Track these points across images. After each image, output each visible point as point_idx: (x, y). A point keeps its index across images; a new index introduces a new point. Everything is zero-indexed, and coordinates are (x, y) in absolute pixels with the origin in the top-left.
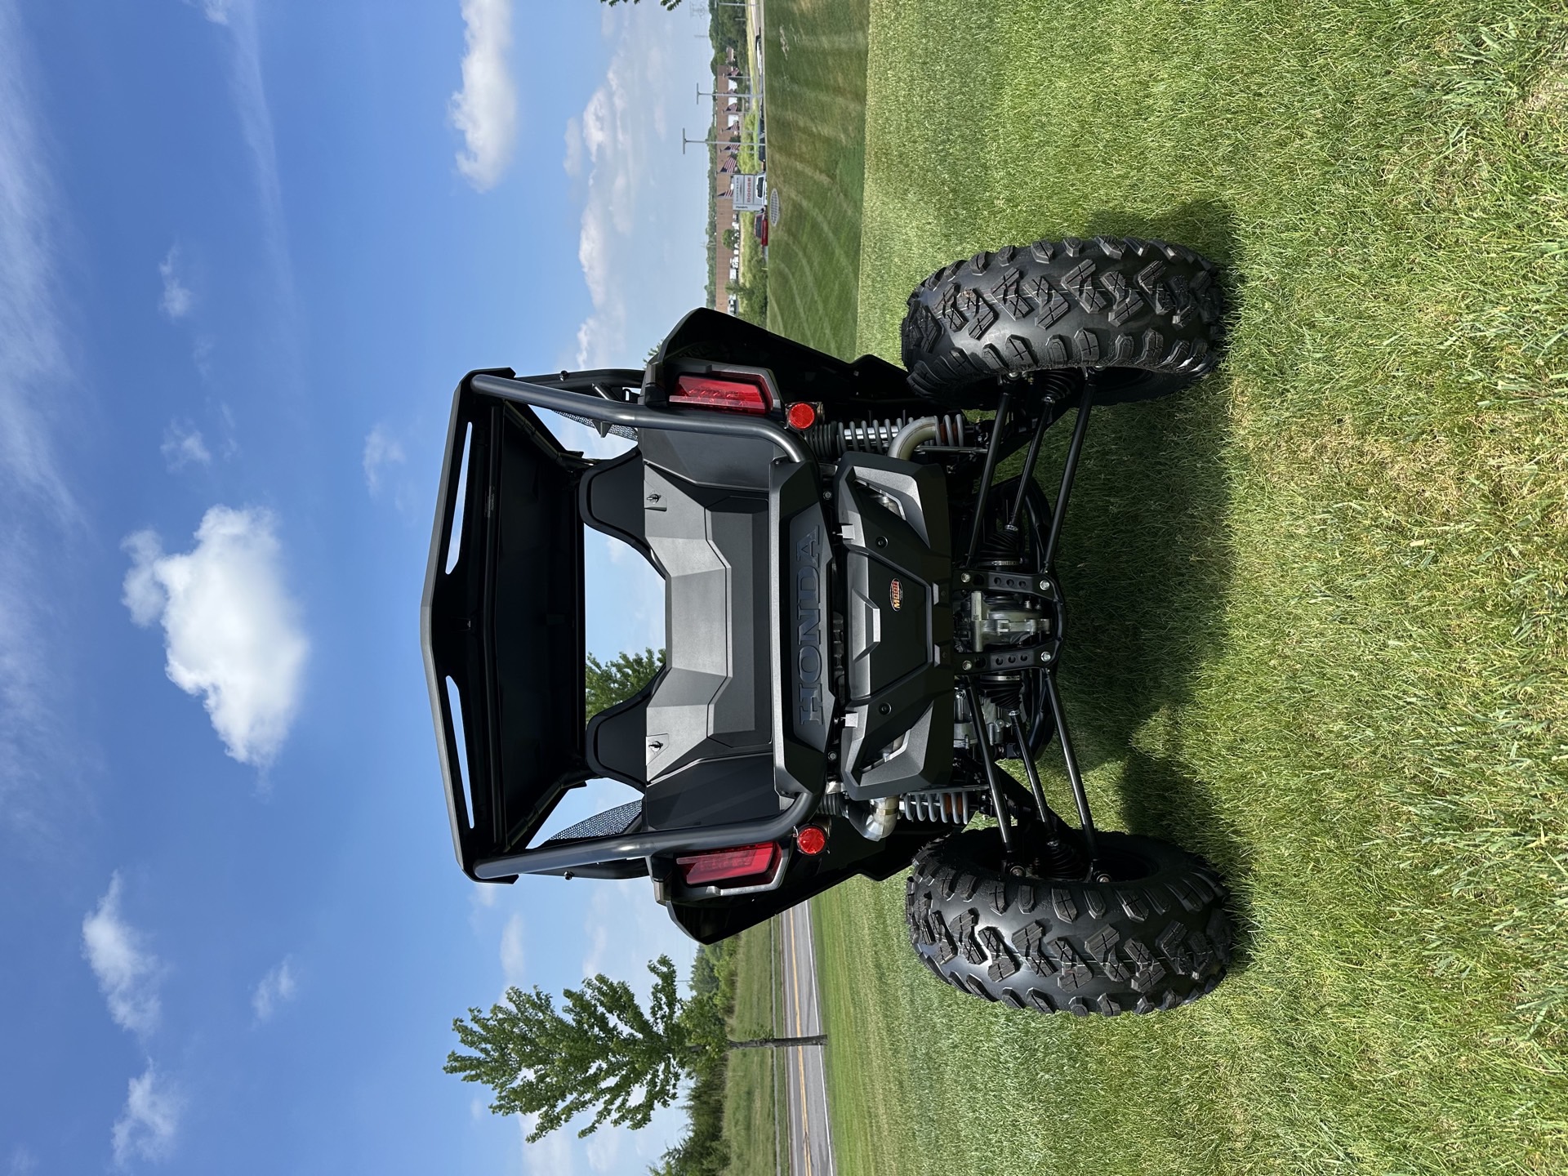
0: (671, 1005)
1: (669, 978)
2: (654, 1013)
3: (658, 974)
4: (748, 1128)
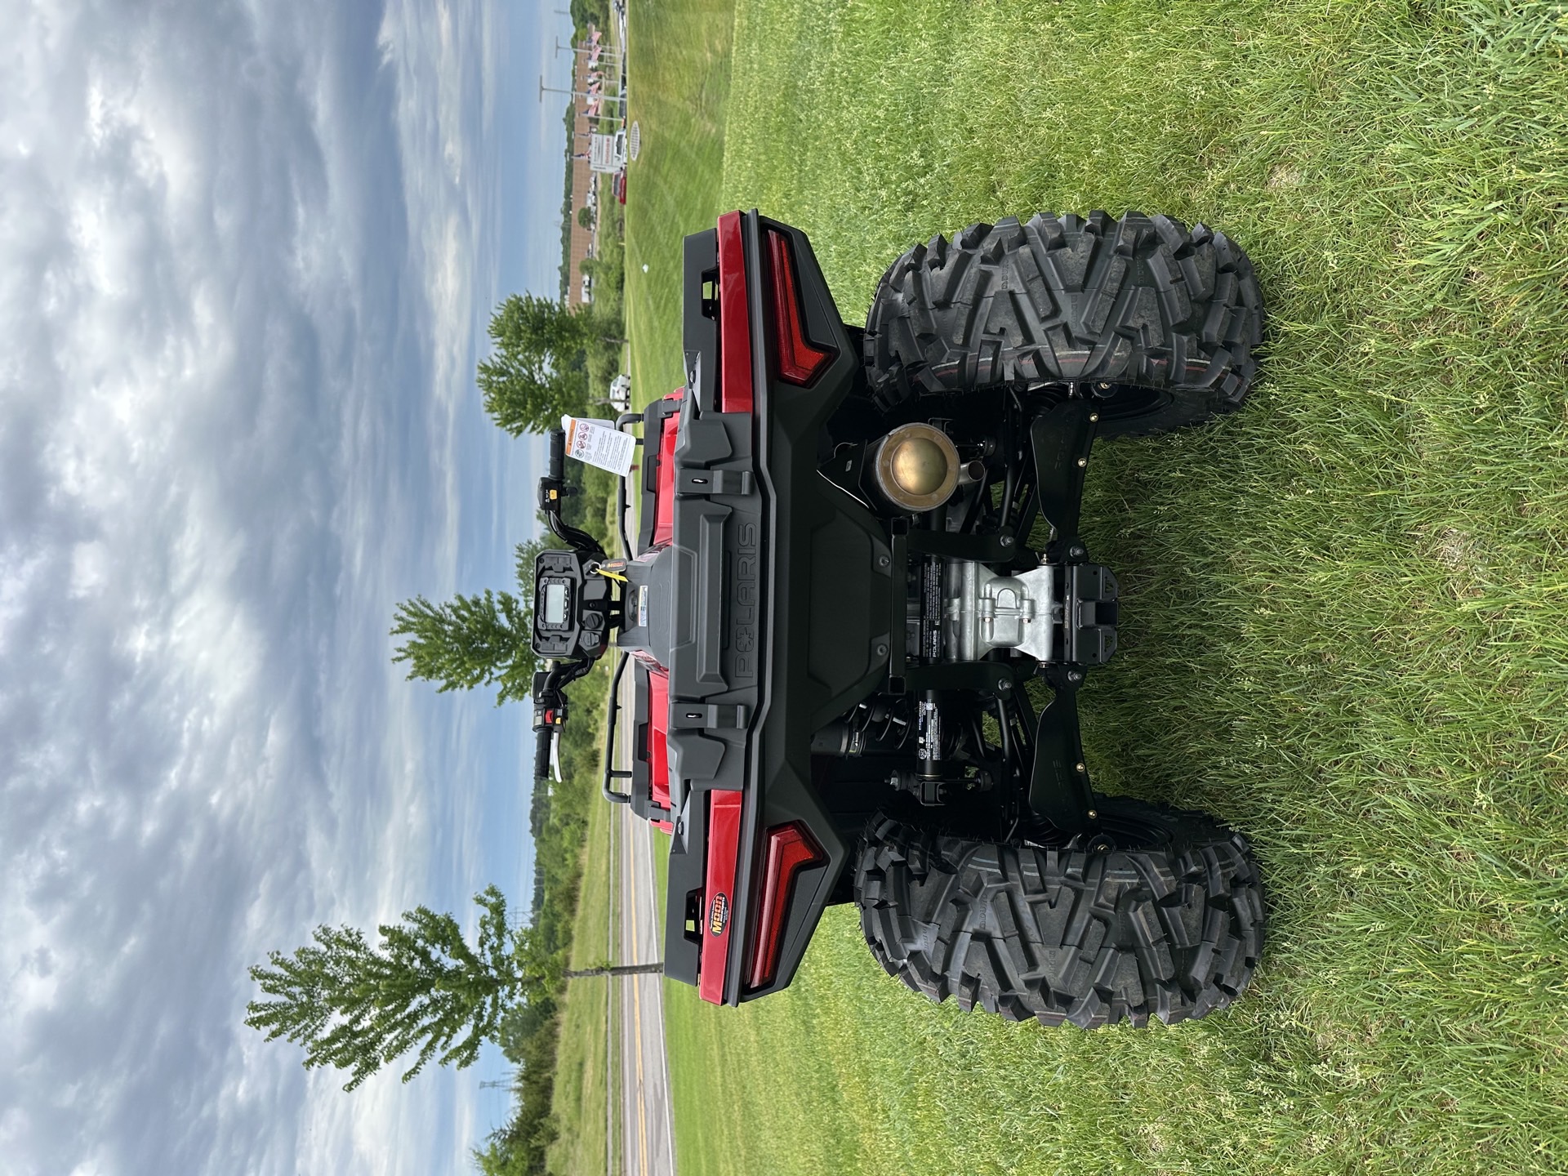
0: (500, 936)
1: (498, 910)
2: (482, 944)
3: (486, 905)
4: (579, 1099)
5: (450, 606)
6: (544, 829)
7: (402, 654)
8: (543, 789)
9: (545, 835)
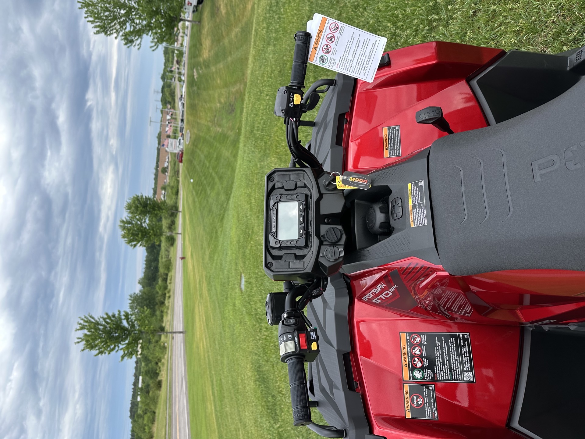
5: (103, 318)
6: (136, 416)
7: (80, 340)
8: (135, 398)
9: (136, 418)
